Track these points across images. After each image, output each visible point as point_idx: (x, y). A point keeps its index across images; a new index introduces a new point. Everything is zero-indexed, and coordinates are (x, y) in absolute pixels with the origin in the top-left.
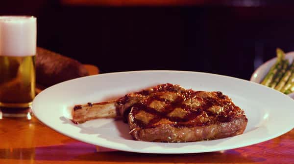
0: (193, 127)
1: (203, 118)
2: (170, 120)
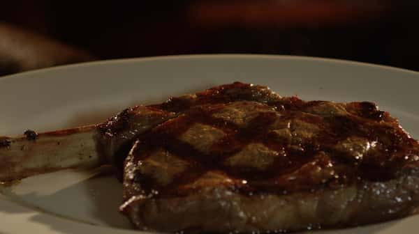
0: (290, 193)
1: (320, 169)
2: (230, 175)
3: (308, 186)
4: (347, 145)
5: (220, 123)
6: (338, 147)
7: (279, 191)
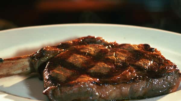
0: (118, 84)
1: (130, 73)
2: (91, 76)
3: (126, 81)
4: (141, 63)
5: (84, 54)
6: (137, 63)
7: (113, 83)
